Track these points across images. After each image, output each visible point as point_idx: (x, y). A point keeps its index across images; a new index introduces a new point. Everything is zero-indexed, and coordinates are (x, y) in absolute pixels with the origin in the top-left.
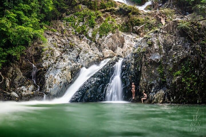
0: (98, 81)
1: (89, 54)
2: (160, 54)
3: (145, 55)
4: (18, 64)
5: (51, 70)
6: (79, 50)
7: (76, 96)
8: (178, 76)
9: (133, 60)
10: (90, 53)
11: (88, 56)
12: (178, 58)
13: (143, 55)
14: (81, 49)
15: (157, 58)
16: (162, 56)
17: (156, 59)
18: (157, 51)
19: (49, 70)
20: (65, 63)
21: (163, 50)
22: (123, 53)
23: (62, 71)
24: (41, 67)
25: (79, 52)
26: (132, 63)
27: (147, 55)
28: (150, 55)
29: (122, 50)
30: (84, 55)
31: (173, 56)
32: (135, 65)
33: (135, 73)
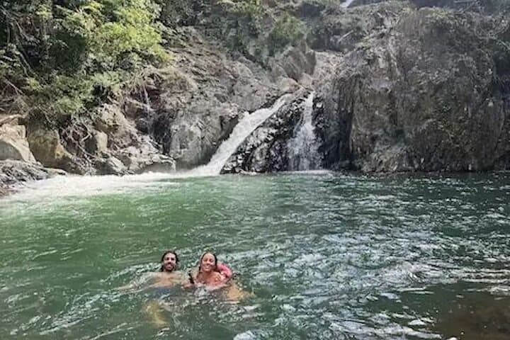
0: (272, 134)
1: (252, 86)
2: (391, 78)
3: (360, 82)
4: (117, 105)
5: (182, 116)
6: (232, 78)
7: (233, 161)
8: (429, 118)
9: (335, 93)
10: (253, 84)
11: (250, 90)
12: (430, 82)
13: (356, 80)
14: (236, 78)
15: (385, 85)
16: (394, 82)
17: (382, 88)
18: (385, 74)
19: (179, 116)
20: (208, 102)
21: (397, 70)
22: (313, 84)
23: (203, 116)
24: (163, 111)
25: (234, 81)
26: (333, 99)
27: (364, 81)
28: (371, 82)
29: (312, 79)
30: (243, 88)
31: (419, 81)
32: (340, 103)
33: (341, 118)
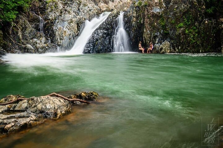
0: (105, 33)
1: (88, 7)
2: (161, 8)
3: (147, 8)
4: (25, 16)
5: (58, 23)
6: (79, 3)
7: (88, 47)
8: (181, 28)
9: (134, 13)
10: (89, 6)
11: (88, 9)
12: (180, 11)
13: (145, 8)
14: (80, 2)
15: (158, 11)
16: (163, 9)
17: (157, 12)
18: (157, 5)
19: (56, 23)
20: (70, 16)
21: (163, 3)
23: (69, 23)
24: (48, 20)
25: (79, 5)
26: (133, 16)
27: (149, 8)
28: (152, 9)
30: (84, 8)
31: (175, 9)
32: (137, 18)
33: (138, 26)
